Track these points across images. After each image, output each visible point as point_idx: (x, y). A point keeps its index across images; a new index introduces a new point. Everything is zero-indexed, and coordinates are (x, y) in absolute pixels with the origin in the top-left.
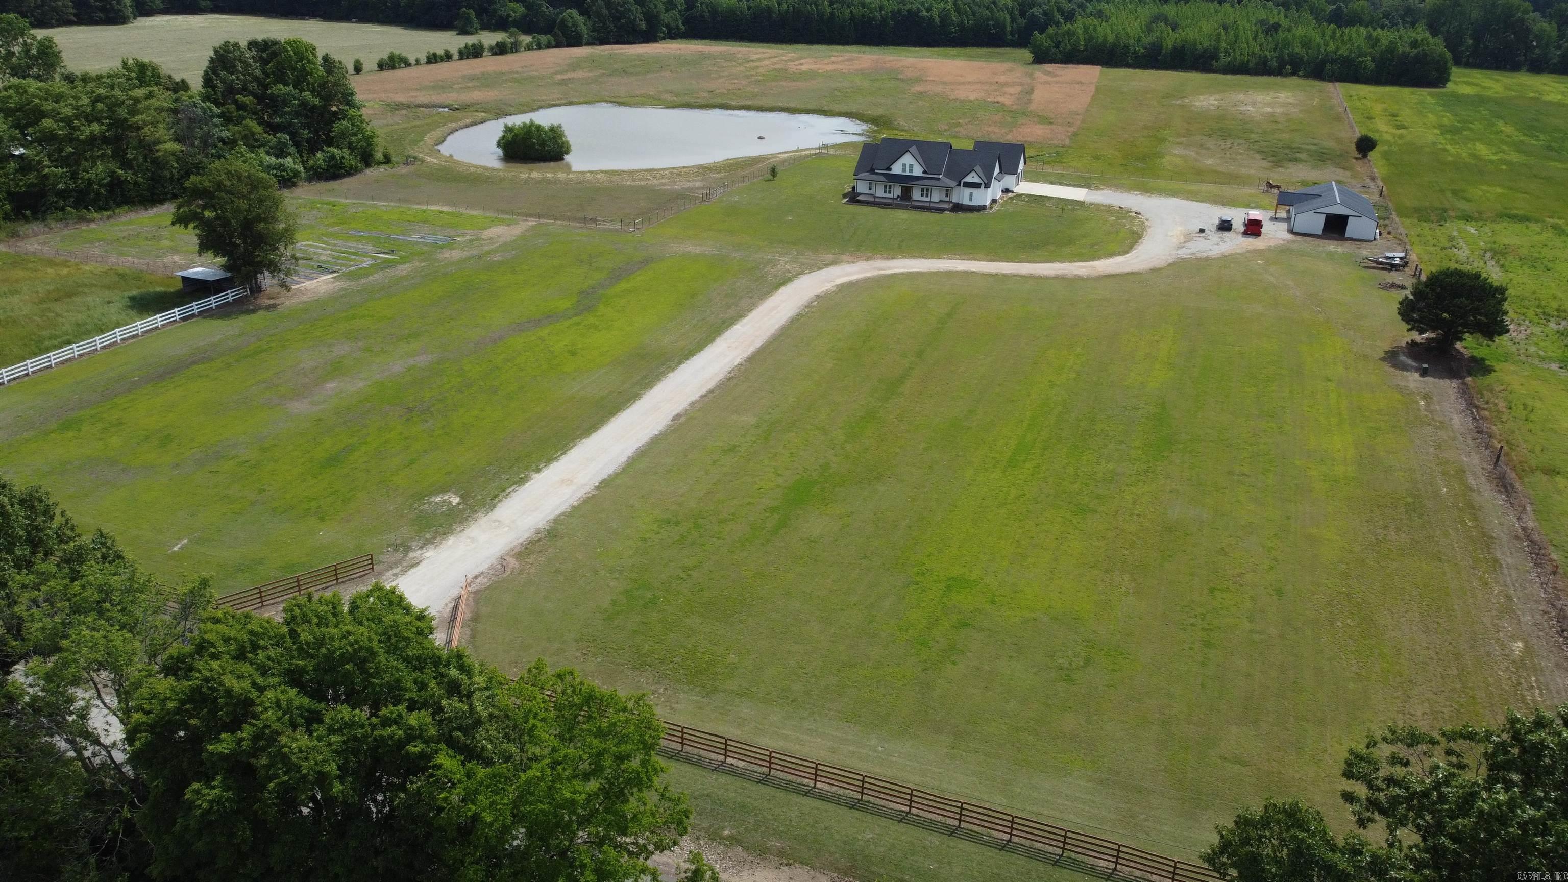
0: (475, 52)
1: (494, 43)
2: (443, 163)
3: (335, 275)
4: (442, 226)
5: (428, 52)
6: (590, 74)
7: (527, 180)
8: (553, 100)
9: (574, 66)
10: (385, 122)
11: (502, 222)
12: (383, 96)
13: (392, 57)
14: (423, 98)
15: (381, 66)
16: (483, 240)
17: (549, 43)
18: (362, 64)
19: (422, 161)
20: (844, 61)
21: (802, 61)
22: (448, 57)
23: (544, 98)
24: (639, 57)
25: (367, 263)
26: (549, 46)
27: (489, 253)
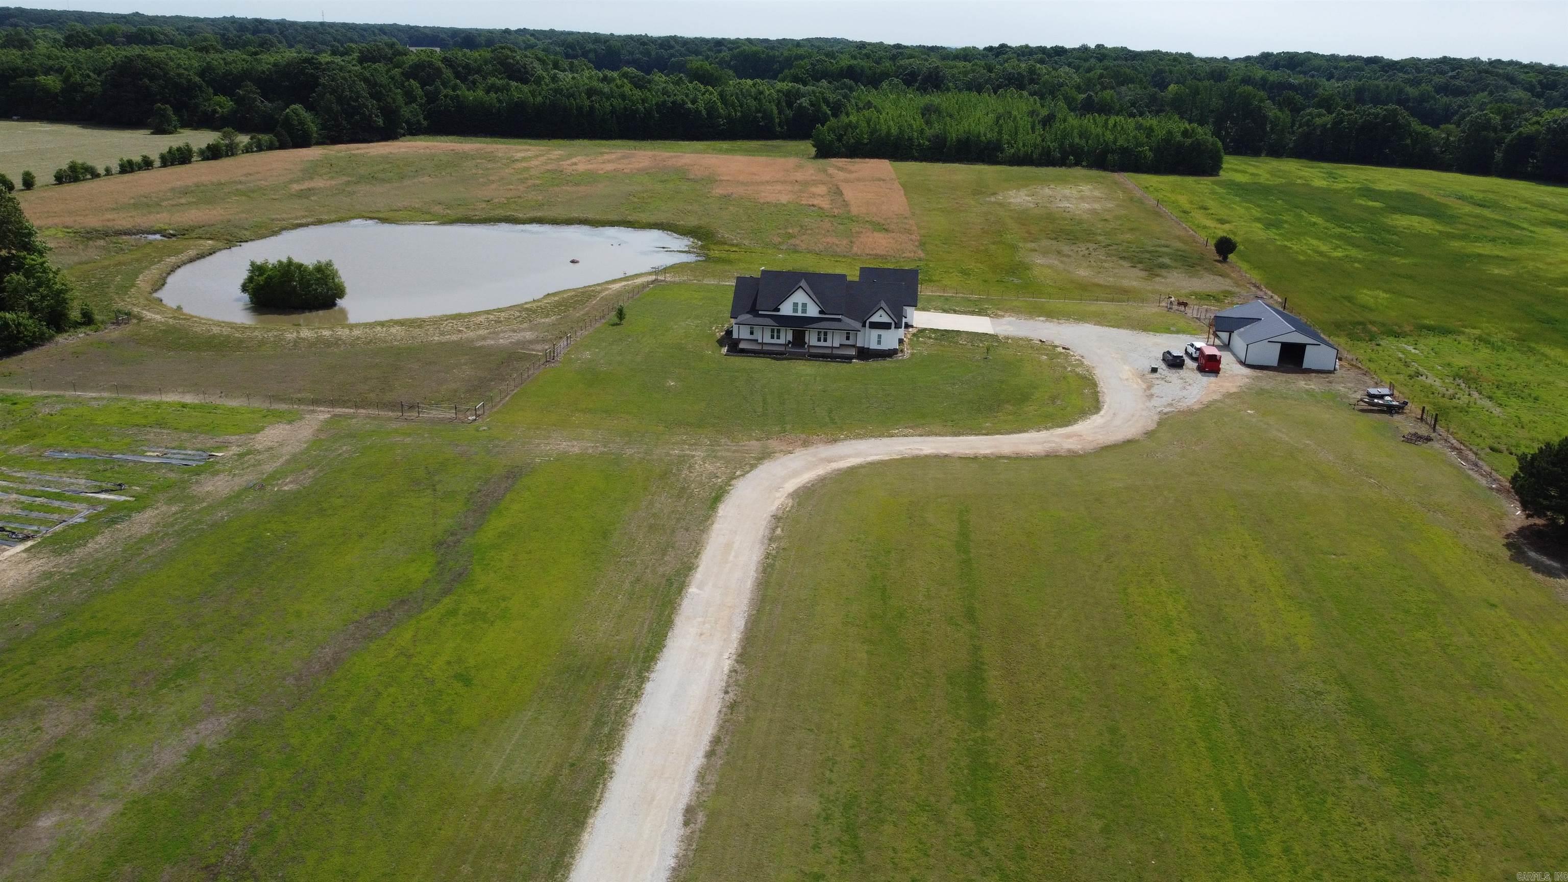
0: (180, 157)
1: (204, 146)
2: (171, 321)
3: (29, 543)
4: (189, 431)
5: (121, 160)
6: (333, 183)
7: (295, 342)
8: (296, 218)
9: (311, 171)
10: (76, 259)
11: (279, 417)
12: (69, 220)
13: (73, 167)
14: (123, 221)
15: (60, 179)
16: (259, 452)
17: (271, 142)
18: (33, 177)
19: (140, 319)
20: (619, 159)
21: (574, 160)
22: (147, 164)
23: (284, 216)
24: (385, 159)
25: (81, 513)
26: (271, 147)
27: (273, 476)
